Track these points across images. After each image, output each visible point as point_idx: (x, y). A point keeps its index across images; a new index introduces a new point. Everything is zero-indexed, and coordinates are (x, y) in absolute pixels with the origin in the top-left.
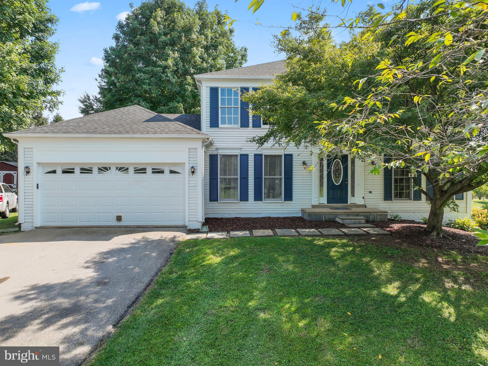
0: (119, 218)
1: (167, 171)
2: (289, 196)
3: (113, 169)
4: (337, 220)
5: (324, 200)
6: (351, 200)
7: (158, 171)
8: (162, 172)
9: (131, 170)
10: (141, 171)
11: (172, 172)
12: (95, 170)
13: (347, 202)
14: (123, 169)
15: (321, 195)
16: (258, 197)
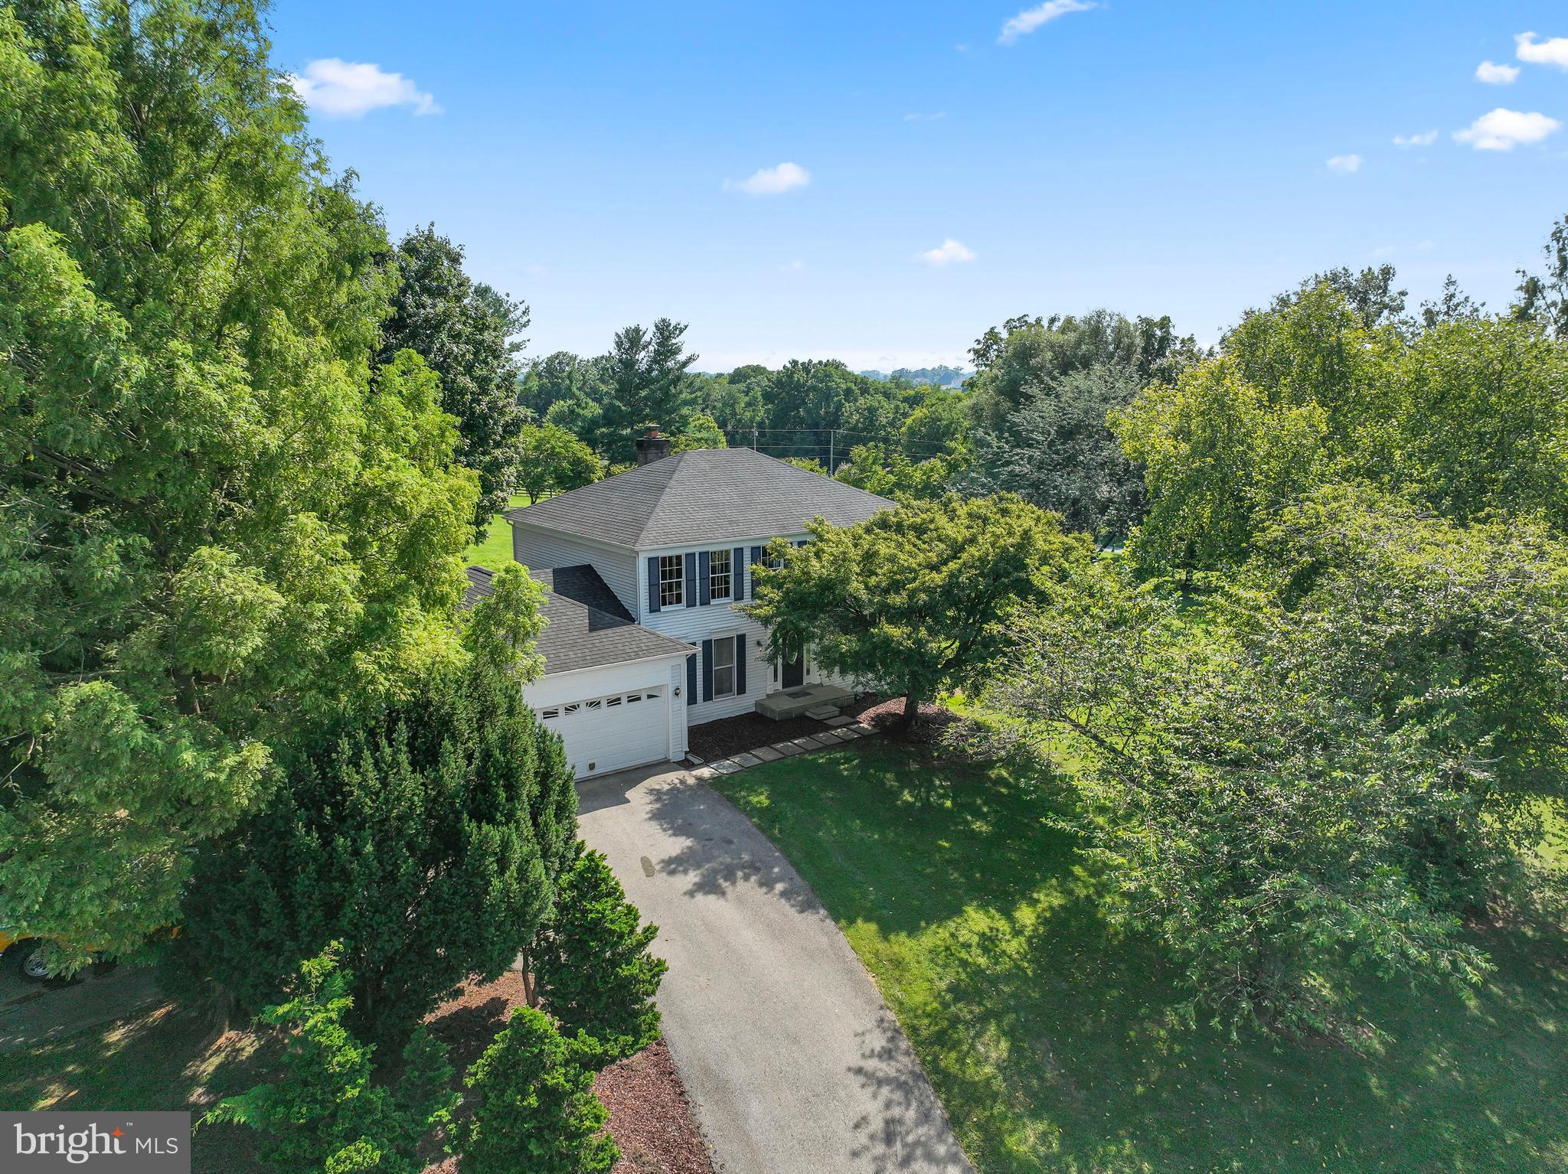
0: (592, 767)
1: (644, 697)
2: (742, 690)
3: (583, 706)
4: (808, 714)
5: (779, 685)
6: (806, 680)
7: (634, 699)
8: (639, 699)
9: (604, 703)
10: (615, 701)
11: (650, 697)
12: (561, 712)
13: (801, 683)
14: (594, 704)
15: (776, 680)
16: (708, 697)
